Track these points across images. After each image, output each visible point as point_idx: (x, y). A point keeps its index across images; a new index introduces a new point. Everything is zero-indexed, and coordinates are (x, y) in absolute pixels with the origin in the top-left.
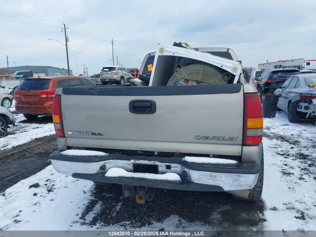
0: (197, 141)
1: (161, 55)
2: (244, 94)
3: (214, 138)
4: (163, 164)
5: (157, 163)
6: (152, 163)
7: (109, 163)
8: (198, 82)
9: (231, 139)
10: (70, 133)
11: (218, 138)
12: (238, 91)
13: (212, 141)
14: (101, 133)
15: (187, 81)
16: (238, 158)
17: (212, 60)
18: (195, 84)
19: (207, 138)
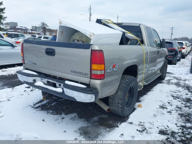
0: (71, 73)
1: (60, 25)
2: (91, 50)
3: (78, 73)
4: (58, 83)
5: (56, 82)
6: (53, 82)
7: (38, 79)
8: (83, 42)
9: (85, 74)
10: (26, 62)
11: (80, 73)
12: (89, 48)
13: (78, 74)
14: (36, 63)
15: (78, 41)
16: (88, 85)
17: (81, 30)
18: (81, 43)
19: (75, 72)
